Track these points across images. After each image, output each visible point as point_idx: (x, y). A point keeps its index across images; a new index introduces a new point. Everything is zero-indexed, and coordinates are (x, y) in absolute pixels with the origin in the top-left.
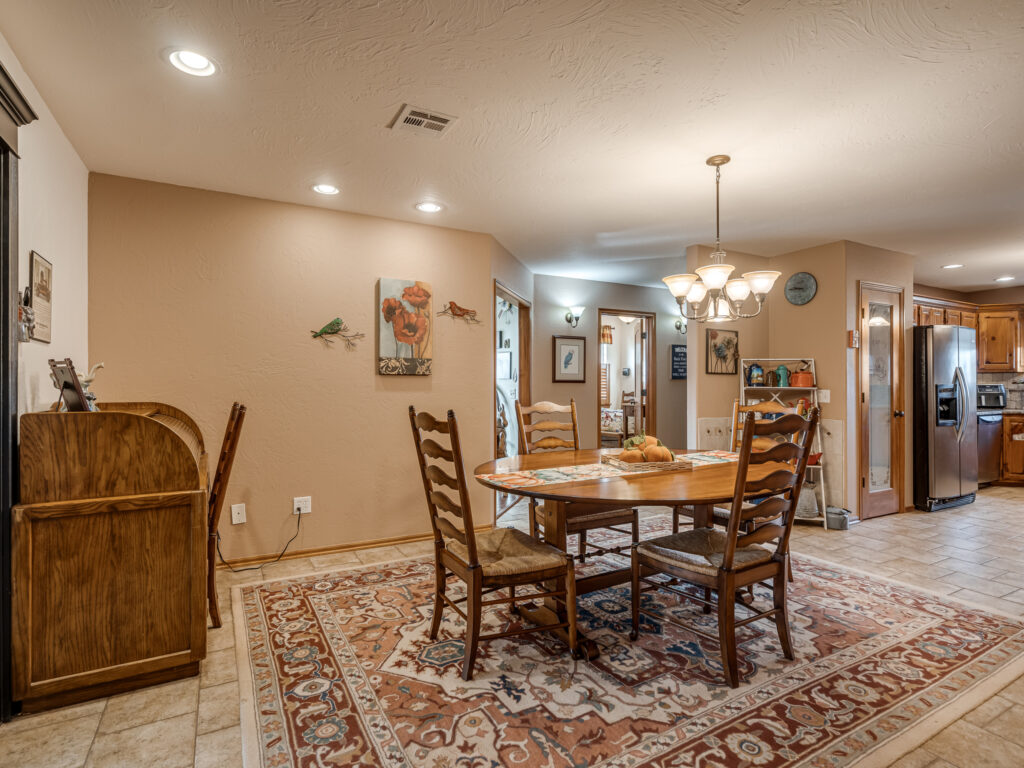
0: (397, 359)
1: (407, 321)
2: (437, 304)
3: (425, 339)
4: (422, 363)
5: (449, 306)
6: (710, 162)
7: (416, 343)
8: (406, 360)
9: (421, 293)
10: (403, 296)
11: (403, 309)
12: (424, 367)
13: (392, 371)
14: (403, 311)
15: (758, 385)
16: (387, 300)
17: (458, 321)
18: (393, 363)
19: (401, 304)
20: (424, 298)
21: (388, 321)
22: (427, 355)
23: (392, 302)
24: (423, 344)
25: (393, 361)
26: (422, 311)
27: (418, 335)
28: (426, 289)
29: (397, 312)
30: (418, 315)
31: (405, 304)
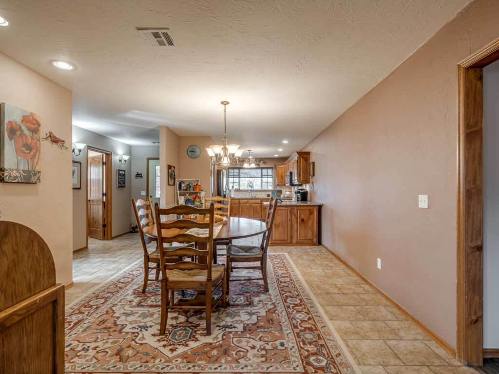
0: (17, 170)
1: (24, 141)
2: (43, 132)
3: (37, 157)
4: (35, 174)
5: (48, 135)
6: (222, 103)
7: (31, 159)
8: (24, 171)
9: (34, 122)
10: (22, 121)
11: (22, 131)
12: (36, 178)
13: (14, 179)
14: (22, 133)
15: (184, 190)
16: (10, 122)
17: (55, 145)
18: (14, 173)
19: (20, 127)
20: (36, 126)
21: (11, 140)
22: (37, 169)
23: (14, 124)
24: (36, 160)
25: (15, 172)
26: (35, 135)
27: (32, 153)
28: (38, 120)
29: (18, 133)
30: (32, 138)
31: (23, 128)
